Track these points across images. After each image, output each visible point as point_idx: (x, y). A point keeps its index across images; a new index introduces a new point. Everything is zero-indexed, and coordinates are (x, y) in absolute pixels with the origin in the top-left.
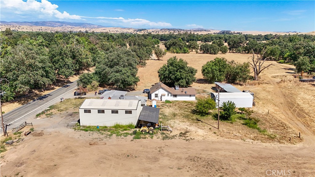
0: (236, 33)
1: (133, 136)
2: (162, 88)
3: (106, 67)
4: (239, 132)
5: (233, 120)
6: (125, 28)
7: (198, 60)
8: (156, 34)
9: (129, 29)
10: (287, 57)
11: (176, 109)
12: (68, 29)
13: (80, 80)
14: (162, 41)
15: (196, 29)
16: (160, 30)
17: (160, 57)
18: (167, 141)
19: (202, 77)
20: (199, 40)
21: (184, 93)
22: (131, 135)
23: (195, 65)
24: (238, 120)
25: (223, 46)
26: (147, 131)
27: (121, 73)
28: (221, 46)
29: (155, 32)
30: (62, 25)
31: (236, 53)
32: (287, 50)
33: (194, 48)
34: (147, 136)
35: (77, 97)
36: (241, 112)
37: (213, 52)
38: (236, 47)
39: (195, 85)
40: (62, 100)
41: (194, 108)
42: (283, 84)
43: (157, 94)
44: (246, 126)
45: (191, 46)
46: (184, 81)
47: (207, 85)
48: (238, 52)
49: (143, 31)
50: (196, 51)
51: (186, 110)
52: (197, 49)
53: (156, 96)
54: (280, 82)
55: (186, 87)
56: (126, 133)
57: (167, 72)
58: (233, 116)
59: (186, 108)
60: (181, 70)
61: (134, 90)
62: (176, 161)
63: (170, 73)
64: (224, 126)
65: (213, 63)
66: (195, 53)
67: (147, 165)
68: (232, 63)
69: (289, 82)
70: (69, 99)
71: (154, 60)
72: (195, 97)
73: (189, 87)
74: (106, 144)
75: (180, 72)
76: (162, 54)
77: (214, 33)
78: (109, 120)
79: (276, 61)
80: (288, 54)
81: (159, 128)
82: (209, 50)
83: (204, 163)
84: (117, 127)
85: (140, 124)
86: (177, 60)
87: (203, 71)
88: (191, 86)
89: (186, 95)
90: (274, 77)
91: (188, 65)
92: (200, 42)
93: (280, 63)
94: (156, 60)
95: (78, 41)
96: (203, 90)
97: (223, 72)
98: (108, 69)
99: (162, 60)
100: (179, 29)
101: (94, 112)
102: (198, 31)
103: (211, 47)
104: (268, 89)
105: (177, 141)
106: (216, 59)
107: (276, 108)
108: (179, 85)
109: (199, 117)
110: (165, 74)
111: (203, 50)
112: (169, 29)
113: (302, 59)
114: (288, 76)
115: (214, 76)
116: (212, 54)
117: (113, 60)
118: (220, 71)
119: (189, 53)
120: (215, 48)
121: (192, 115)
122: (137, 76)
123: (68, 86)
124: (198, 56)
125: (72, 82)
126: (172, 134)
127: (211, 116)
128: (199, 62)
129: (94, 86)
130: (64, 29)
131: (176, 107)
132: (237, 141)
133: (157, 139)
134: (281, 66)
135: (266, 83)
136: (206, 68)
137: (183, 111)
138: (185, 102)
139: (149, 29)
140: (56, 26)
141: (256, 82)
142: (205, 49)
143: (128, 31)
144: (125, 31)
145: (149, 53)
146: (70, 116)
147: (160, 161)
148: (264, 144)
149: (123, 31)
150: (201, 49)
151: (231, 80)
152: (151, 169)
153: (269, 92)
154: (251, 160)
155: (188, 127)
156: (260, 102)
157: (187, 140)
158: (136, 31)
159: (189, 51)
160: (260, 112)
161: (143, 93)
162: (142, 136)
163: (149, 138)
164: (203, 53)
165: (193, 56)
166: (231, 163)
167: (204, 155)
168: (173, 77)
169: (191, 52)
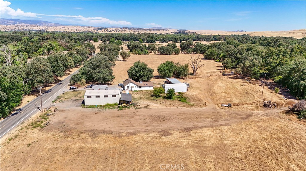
0: (191, 33)
1: (118, 109)
2: (132, 82)
4: (176, 104)
5: (174, 99)
6: (84, 27)
7: (156, 60)
8: (116, 33)
9: (89, 27)
10: (221, 58)
11: (141, 95)
13: (72, 79)
14: (123, 41)
15: (155, 28)
16: (121, 29)
17: (125, 58)
18: (137, 110)
19: (158, 74)
20: (158, 41)
21: (146, 85)
22: (117, 108)
23: (154, 65)
24: (177, 99)
26: (126, 106)
27: (102, 73)
28: (175, 48)
29: (116, 31)
30: (15, 22)
32: (222, 52)
33: (153, 50)
34: (126, 108)
35: (73, 90)
36: (179, 94)
37: (168, 53)
38: (186, 49)
39: (153, 80)
41: (152, 94)
43: (128, 87)
44: (180, 101)
45: (151, 48)
46: (146, 77)
47: (161, 79)
48: (188, 53)
49: (103, 30)
50: (155, 52)
51: (147, 95)
52: (156, 50)
54: (210, 77)
55: (147, 81)
56: (114, 108)
57: (134, 72)
58: (174, 97)
59: (147, 94)
60: (144, 70)
61: (111, 84)
62: (143, 117)
63: (136, 72)
64: (168, 102)
65: (165, 64)
66: (154, 54)
67: (129, 119)
69: (215, 76)
70: (68, 92)
71: (121, 61)
72: (153, 88)
73: (149, 81)
74: (104, 113)
76: (127, 56)
77: (171, 33)
78: (102, 101)
79: (215, 60)
80: (222, 55)
81: (132, 104)
82: (165, 52)
83: (156, 117)
84: (107, 105)
85: (121, 102)
86: (140, 63)
87: (158, 70)
88: (150, 81)
89: (147, 86)
90: (208, 73)
91: (148, 67)
93: (217, 62)
94: (122, 61)
96: (158, 83)
97: (172, 70)
99: (127, 61)
100: (139, 28)
101: (93, 97)
102: (157, 30)
103: (167, 49)
104: (200, 81)
105: (143, 109)
106: (167, 62)
108: (142, 80)
109: (155, 98)
110: (132, 73)
111: (160, 51)
112: (129, 28)
114: (217, 72)
115: (165, 74)
116: (168, 55)
118: (169, 70)
119: (148, 54)
120: (169, 50)
121: (151, 97)
123: (61, 84)
124: (156, 56)
126: (140, 107)
127: (162, 98)
128: (157, 63)
129: (83, 82)
130: (18, 27)
131: (141, 94)
132: (174, 108)
133: (132, 109)
134: (216, 65)
135: (200, 77)
136: (160, 68)
137: (145, 96)
138: (147, 91)
139: (109, 27)
141: (194, 76)
142: (162, 51)
143: (88, 29)
144: (85, 29)
145: (116, 55)
146: (75, 102)
147: (135, 118)
148: (187, 108)
149: (83, 29)
150: (158, 50)
151: (177, 76)
152: (131, 120)
153: (200, 83)
154: (179, 114)
155: (149, 103)
156: (193, 89)
157: (148, 109)
158: (96, 30)
159: (149, 52)
160: (190, 94)
161: (118, 86)
162: (123, 108)
163: (128, 109)
164: (160, 54)
165: (152, 57)
166: (169, 116)
167: (157, 114)
168: (138, 75)
169: (150, 53)
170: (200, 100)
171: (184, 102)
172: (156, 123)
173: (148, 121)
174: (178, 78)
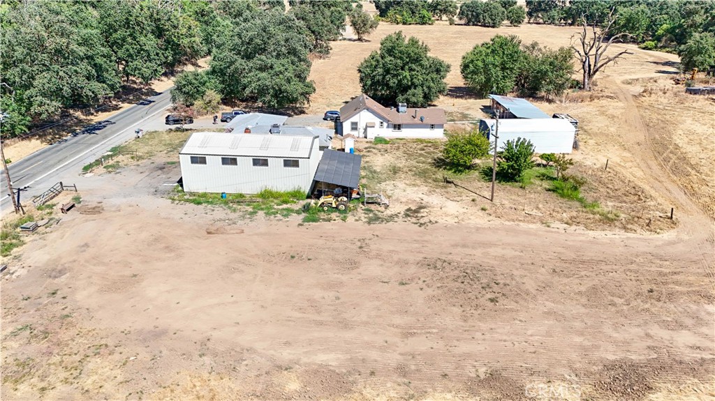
1: (303, 215)
2: (368, 109)
3: (235, 57)
4: (538, 208)
5: (526, 181)
7: (452, 40)
10: (663, 35)
11: (398, 158)
13: (178, 89)
17: (364, 32)
18: (377, 227)
19: (461, 83)
21: (417, 120)
22: (298, 212)
23: (448, 53)
24: (538, 182)
25: (515, 7)
26: (334, 205)
27: (273, 72)
28: (510, 6)
31: (544, 23)
32: (666, 16)
33: (445, 11)
34: (334, 215)
35: (174, 127)
36: (544, 162)
37: (490, 21)
38: (545, 10)
39: (444, 103)
40: (140, 135)
41: (440, 155)
42: (646, 100)
43: (356, 124)
44: (554, 195)
45: (439, 7)
46: (419, 91)
47: (472, 101)
48: (550, 21)
50: (450, 20)
51: (422, 159)
52: (453, 13)
53: (354, 126)
54: (641, 95)
55: (423, 106)
56: (287, 209)
57: (380, 70)
58: (526, 173)
59: (421, 155)
60: (414, 66)
61: (303, 112)
62: (396, 269)
63: (387, 71)
64: (505, 194)
65: (488, 48)
66: (448, 23)
67: (335, 276)
68: (534, 48)
69: (661, 93)
70: (156, 132)
71: (350, 40)
72: (442, 130)
73: (430, 105)
74: (242, 232)
75: (411, 70)
76: (368, 26)
78: (247, 181)
79: (638, 44)
80: (665, 26)
81: (361, 199)
82: (481, 17)
83: (456, 272)
84: (267, 195)
85: (317, 190)
86: (403, 40)
87: (465, 67)
88: (433, 103)
89: (422, 124)
90: (629, 83)
91: (429, 54)
93: (645, 48)
94: (355, 40)
96: (462, 113)
97: (511, 69)
98: (240, 63)
99: (369, 41)
101: (214, 163)
103: (486, 8)
104: (611, 111)
105: (400, 225)
106: (497, 39)
107: (626, 154)
108: (408, 101)
109: (449, 174)
110: (374, 76)
111: (467, 16)
113: (698, 39)
114: (662, 81)
115: (488, 80)
116: (488, 27)
117: (251, 40)
118: (503, 69)
119: (432, 24)
120: (494, 12)
121: (434, 169)
122: (308, 80)
123: (151, 102)
124: (454, 31)
125: (160, 94)
126: (388, 212)
127: (477, 173)
128: (456, 48)
129: (210, 101)
131: (399, 153)
132: (531, 226)
133: (355, 223)
134: (647, 57)
135: (608, 97)
136: (472, 61)
137: (414, 163)
138: (421, 141)
141: (585, 93)
142: (472, 15)
145: (337, 23)
146: (160, 172)
147: (361, 268)
148: (591, 233)
150: (462, 13)
151: (528, 89)
152: (341, 284)
153: (613, 117)
154: (559, 266)
155: (424, 197)
156: (592, 142)
157: (421, 225)
159: (433, 18)
160: (588, 163)
161: (324, 119)
162: (323, 215)
163: (339, 221)
164: (467, 24)
165: (440, 31)
166: (515, 272)
167: (458, 256)
168: (393, 82)
169: (436, 22)
170: (637, 194)
171: (573, 199)
172: (457, 310)
173: (417, 296)
174: (529, 97)
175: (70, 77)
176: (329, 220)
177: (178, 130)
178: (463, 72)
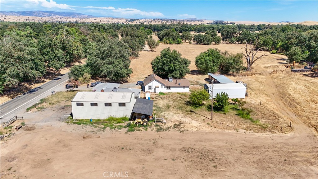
0: (229, 24)
1: (127, 128)
2: (156, 80)
3: (97, 59)
4: (232, 123)
5: (226, 111)
6: (116, 18)
7: (191, 51)
8: (148, 24)
9: (121, 19)
10: (279, 48)
11: (170, 101)
12: (57, 19)
13: (71, 73)
14: (154, 31)
15: (189, 19)
16: (153, 20)
17: (153, 48)
18: (161, 133)
19: (195, 68)
20: (193, 31)
21: (177, 85)
22: (125, 127)
23: (189, 56)
24: (231, 111)
25: (217, 36)
26: (141, 123)
27: (114, 65)
28: (215, 36)
29: (147, 22)
30: (50, 14)
31: (229, 43)
32: (280, 40)
33: (187, 39)
34: (141, 128)
35: (69, 89)
36: (234, 102)
37: (206, 42)
38: (229, 38)
39: (188, 77)
40: (54, 93)
41: (188, 100)
42: (275, 75)
43: (151, 86)
44: (239, 117)
45: (185, 37)
46: (178, 72)
47: (200, 76)
48: (231, 42)
49: (135, 22)
50: (190, 42)
51: (180, 101)
52: (191, 39)
53: (150, 88)
54: (272, 73)
55: (179, 79)
56: (120, 126)
57: (161, 64)
58: (226, 107)
60: (175, 62)
61: (127, 82)
62: (170, 153)
63: (164, 64)
64: (218, 117)
65: (206, 54)
66: (189, 43)
67: (142, 157)
68: (226, 53)
69: (281, 72)
71: (147, 51)
72: (188, 89)
73: (182, 78)
74: (99, 137)
75: (174, 63)
76: (155, 45)
77: (207, 23)
78: (102, 113)
79: (269, 51)
80: (280, 44)
82: (203, 41)
83: (198, 154)
84: (111, 119)
85: (134, 116)
86: (170, 51)
87: (197, 62)
88: (184, 77)
89: (179, 86)
90: (267, 68)
91: (181, 57)
92: (193, 32)
93: (272, 53)
94: (149, 51)
95: (68, 32)
96: (197, 81)
97: (217, 62)
98: (100, 61)
99: (156, 51)
100: (172, 19)
101: (87, 105)
102: (191, 21)
103: (205, 37)
104: (260, 80)
105: (171, 132)
106: (210, 50)
107: (268, 98)
108: (173, 76)
109: (192, 108)
110: (158, 66)
111: (197, 40)
112: (161, 19)
113: (294, 49)
114: (280, 67)
115: (207, 67)
116: (206, 45)
117: (105, 51)
118: (213, 62)
119: (182, 44)
120: (208, 38)
121: (186, 106)
122: (129, 68)
123: (59, 79)
124: (192, 47)
125: (63, 75)
126: (166, 126)
127: (204, 108)
128: (192, 54)
129: (86, 78)
130: (53, 19)
131: (170, 99)
132: (230, 131)
133: (151, 131)
134: (273, 57)
135: (258, 74)
136: (200, 59)
137: (177, 103)
138: (179, 93)
140: (44, 16)
141: (249, 72)
142: (199, 40)
143: (119, 21)
144: (116, 21)
145: (142, 44)
146: (62, 110)
147: (154, 153)
148: (256, 134)
149: (115, 21)
150: (194, 39)
151: (224, 71)
152: (145, 161)
153: (262, 82)
154: (244, 149)
155: (182, 119)
156: (253, 93)
157: (181, 132)
158: (128, 22)
159: (182, 42)
160: (253, 102)
161: (137, 85)
162: (136, 128)
163: (144, 130)
164: (197, 44)
165: (186, 47)
166: (224, 153)
167: (198, 146)
168: (166, 68)
169: (184, 43)
173: (181, 166)
175: (23, 69)
176: (139, 130)
177: (71, 91)
178: (196, 64)
